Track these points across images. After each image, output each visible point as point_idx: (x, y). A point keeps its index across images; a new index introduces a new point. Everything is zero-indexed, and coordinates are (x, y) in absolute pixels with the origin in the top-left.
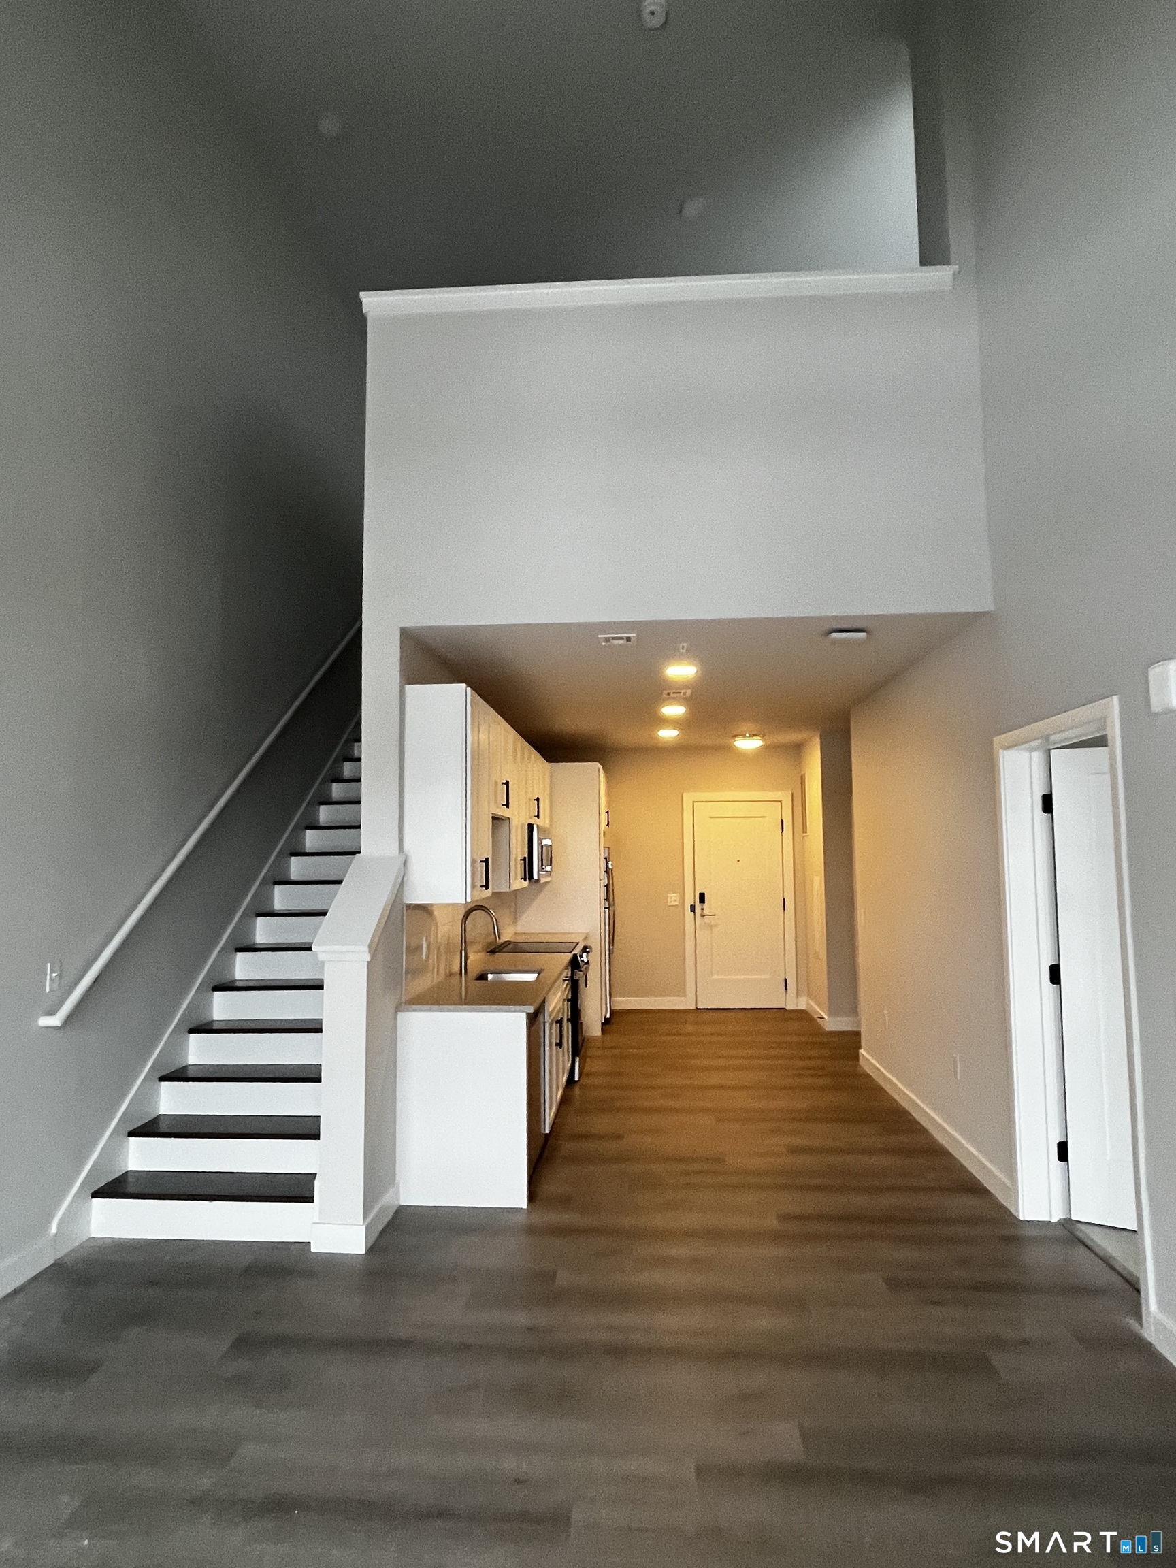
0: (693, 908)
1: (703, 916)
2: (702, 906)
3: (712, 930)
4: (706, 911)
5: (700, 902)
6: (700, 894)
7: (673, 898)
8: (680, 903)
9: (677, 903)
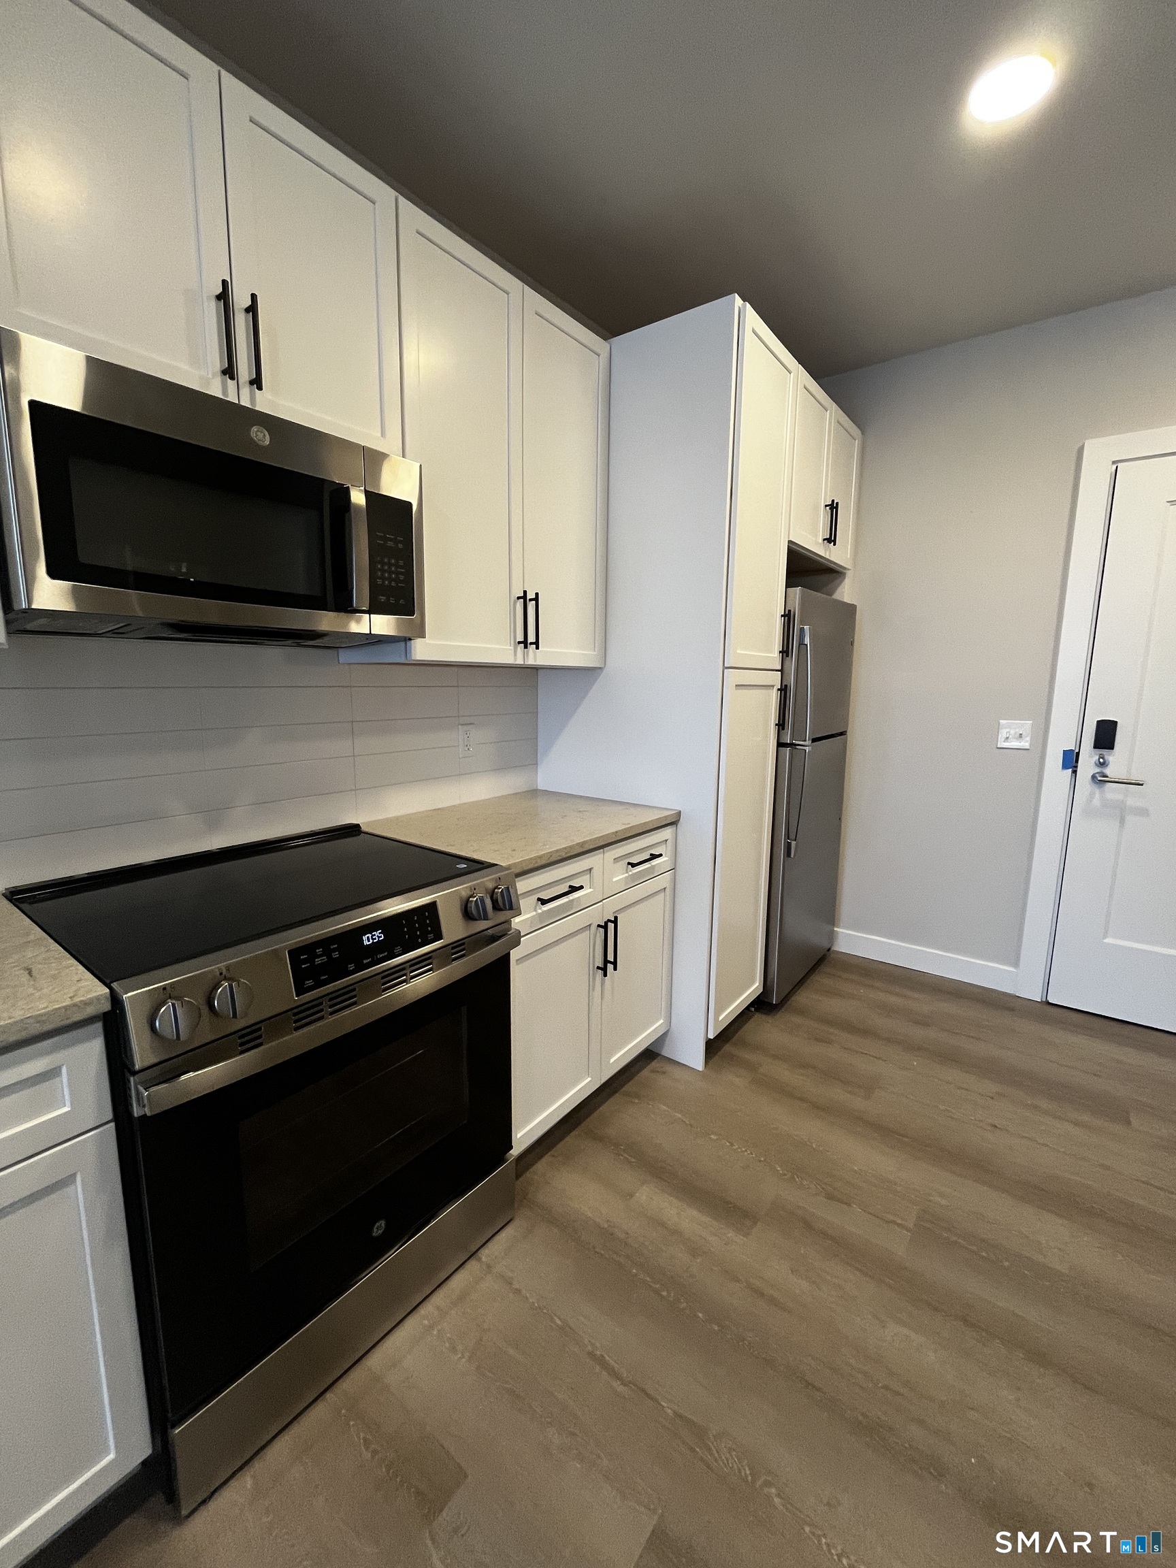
1: (1101, 782)
2: (1101, 756)
3: (1122, 820)
4: (1112, 772)
5: (1098, 746)
6: (1100, 722)
8: (1030, 745)
9: (1025, 744)
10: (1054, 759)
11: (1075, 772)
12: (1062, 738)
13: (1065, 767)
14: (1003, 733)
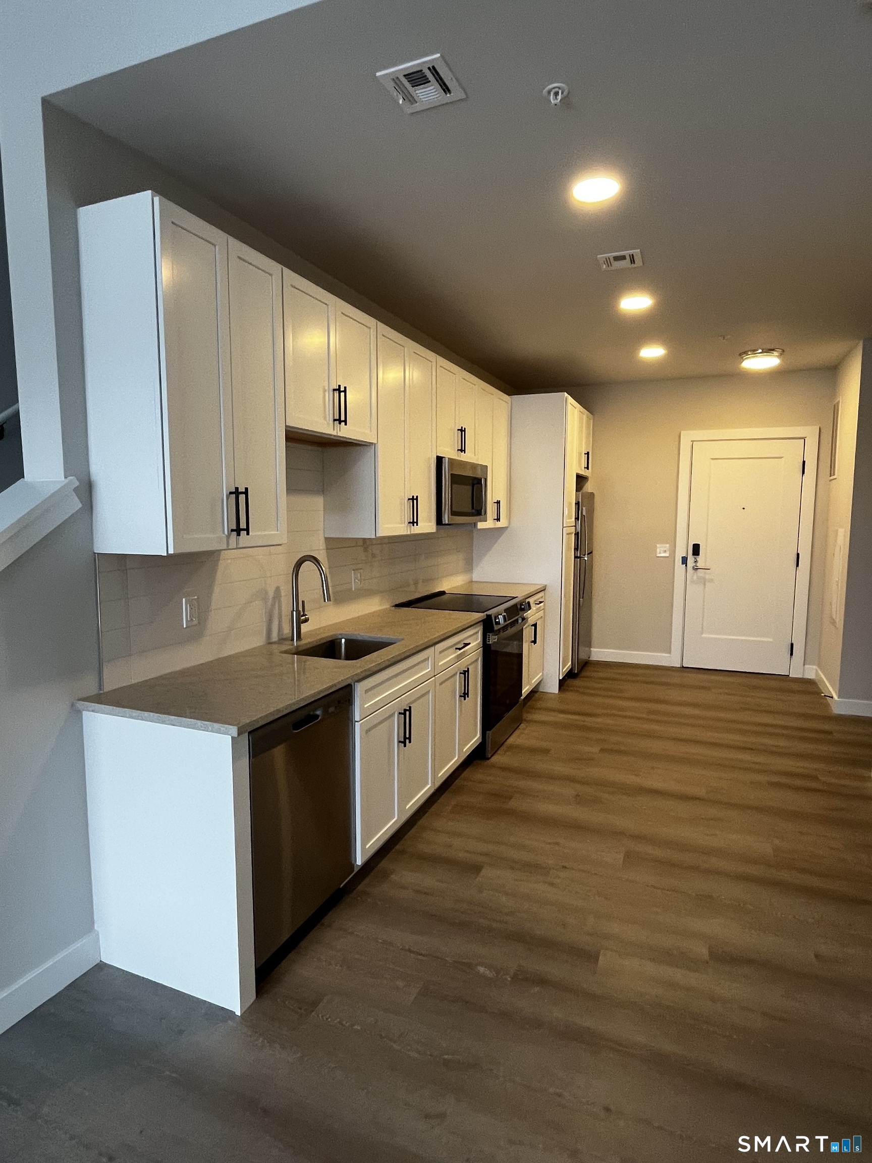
0: (684, 560)
1: (696, 569)
2: (695, 559)
3: (705, 584)
4: (699, 565)
5: (694, 554)
6: (694, 545)
7: (662, 551)
8: (669, 555)
9: (667, 555)
10: (678, 560)
11: (686, 566)
12: (680, 553)
13: (683, 564)
14: (658, 550)
